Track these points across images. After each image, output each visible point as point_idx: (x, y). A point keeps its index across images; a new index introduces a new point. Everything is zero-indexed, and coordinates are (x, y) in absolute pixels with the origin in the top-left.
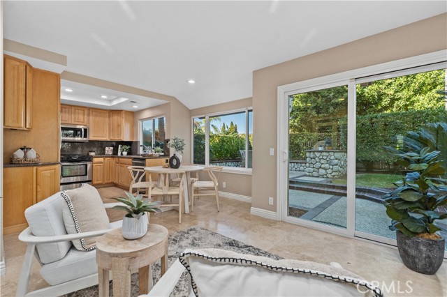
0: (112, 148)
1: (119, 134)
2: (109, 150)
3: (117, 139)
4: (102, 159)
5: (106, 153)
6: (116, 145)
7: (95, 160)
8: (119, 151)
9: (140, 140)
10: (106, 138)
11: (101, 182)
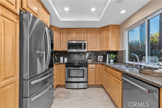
0: (102, 57)
1: (107, 46)
2: (100, 58)
3: (105, 49)
4: (94, 65)
5: (98, 60)
6: (105, 54)
7: (90, 66)
8: (107, 59)
9: (126, 49)
10: (98, 49)
11: (93, 83)
